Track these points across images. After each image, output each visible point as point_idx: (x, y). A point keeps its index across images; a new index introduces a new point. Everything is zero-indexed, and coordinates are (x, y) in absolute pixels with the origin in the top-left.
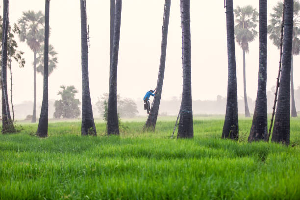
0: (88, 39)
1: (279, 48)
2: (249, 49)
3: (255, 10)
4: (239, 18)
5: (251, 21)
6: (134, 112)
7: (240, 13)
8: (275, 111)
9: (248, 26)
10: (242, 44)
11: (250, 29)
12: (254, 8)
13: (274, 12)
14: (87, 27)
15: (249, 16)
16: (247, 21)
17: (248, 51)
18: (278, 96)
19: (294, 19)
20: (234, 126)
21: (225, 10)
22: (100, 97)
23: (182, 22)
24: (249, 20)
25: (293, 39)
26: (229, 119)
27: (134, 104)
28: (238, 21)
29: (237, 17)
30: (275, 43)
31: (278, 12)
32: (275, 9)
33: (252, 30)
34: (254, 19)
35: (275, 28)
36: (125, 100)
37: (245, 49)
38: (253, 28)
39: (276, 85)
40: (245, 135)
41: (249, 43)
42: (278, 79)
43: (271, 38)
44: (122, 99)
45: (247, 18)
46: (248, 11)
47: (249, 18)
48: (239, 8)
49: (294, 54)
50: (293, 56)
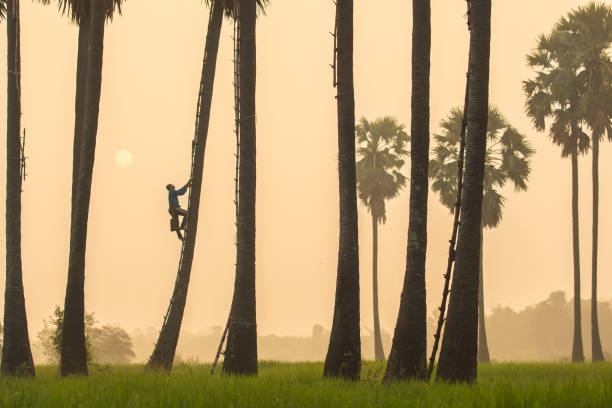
0: (23, 160)
1: (452, 211)
2: (386, 214)
3: (400, 128)
4: (364, 145)
5: (392, 151)
6: (125, 356)
7: (368, 134)
8: (445, 316)
9: (385, 164)
10: (371, 202)
11: (390, 171)
12: (398, 124)
13: (443, 132)
14: (22, 135)
15: (387, 142)
16: (382, 152)
17: (385, 219)
18: (451, 282)
19: (487, 147)
20: (350, 354)
21: (335, 91)
22: (48, 319)
23: (237, 121)
24: (387, 150)
25: (484, 193)
26: (340, 339)
27: (126, 336)
28: (362, 150)
29: (360, 142)
30: (446, 200)
31: (451, 130)
32: (446, 125)
33: (394, 172)
34: (399, 148)
35: (445, 166)
36: (105, 328)
37: (379, 214)
38: (395, 168)
39: (447, 256)
40: (375, 376)
41: (386, 201)
42: (452, 242)
43: (436, 187)
44: (98, 326)
45: (382, 145)
46: (386, 128)
47: (387, 146)
48: (365, 121)
49: (485, 225)
50: (484, 229)
